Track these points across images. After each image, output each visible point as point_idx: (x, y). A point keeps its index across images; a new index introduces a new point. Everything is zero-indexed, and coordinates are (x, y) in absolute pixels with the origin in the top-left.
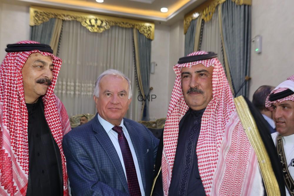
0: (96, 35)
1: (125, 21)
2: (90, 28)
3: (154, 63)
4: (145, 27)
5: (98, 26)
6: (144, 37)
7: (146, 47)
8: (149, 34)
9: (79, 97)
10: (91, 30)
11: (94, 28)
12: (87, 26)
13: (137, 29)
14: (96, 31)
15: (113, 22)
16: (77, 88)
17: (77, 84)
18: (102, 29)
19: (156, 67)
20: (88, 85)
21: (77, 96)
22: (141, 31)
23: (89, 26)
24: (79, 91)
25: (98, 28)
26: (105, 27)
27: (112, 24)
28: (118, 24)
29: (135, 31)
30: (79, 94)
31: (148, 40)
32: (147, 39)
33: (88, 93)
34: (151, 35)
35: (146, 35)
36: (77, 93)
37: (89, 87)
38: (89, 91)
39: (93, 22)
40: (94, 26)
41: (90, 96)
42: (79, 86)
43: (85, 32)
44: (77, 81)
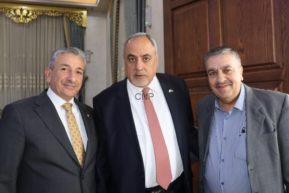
0: (23, 26)
1: (54, 9)
2: (15, 19)
3: (89, 51)
4: (76, 15)
5: (24, 16)
6: (76, 24)
7: (78, 34)
8: (81, 21)
9: (7, 90)
10: (16, 20)
11: (19, 19)
12: (12, 16)
13: (66, 17)
14: (21, 21)
15: (40, 11)
16: (5, 81)
17: (5, 77)
18: (28, 19)
19: (91, 55)
20: (17, 78)
21: (6, 89)
22: (71, 19)
23: (14, 16)
24: (7, 84)
25: (24, 19)
26: (32, 17)
27: (39, 13)
28: (46, 13)
29: (65, 18)
30: (7, 88)
31: (81, 28)
32: (79, 27)
33: (17, 86)
34: (83, 22)
35: (78, 22)
36: (6, 86)
37: (18, 79)
38: (18, 84)
39: (18, 12)
40: (19, 16)
41: (19, 89)
42: (7, 79)
43: (11, 24)
44: (5, 74)
